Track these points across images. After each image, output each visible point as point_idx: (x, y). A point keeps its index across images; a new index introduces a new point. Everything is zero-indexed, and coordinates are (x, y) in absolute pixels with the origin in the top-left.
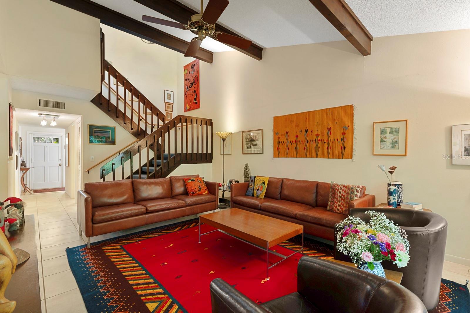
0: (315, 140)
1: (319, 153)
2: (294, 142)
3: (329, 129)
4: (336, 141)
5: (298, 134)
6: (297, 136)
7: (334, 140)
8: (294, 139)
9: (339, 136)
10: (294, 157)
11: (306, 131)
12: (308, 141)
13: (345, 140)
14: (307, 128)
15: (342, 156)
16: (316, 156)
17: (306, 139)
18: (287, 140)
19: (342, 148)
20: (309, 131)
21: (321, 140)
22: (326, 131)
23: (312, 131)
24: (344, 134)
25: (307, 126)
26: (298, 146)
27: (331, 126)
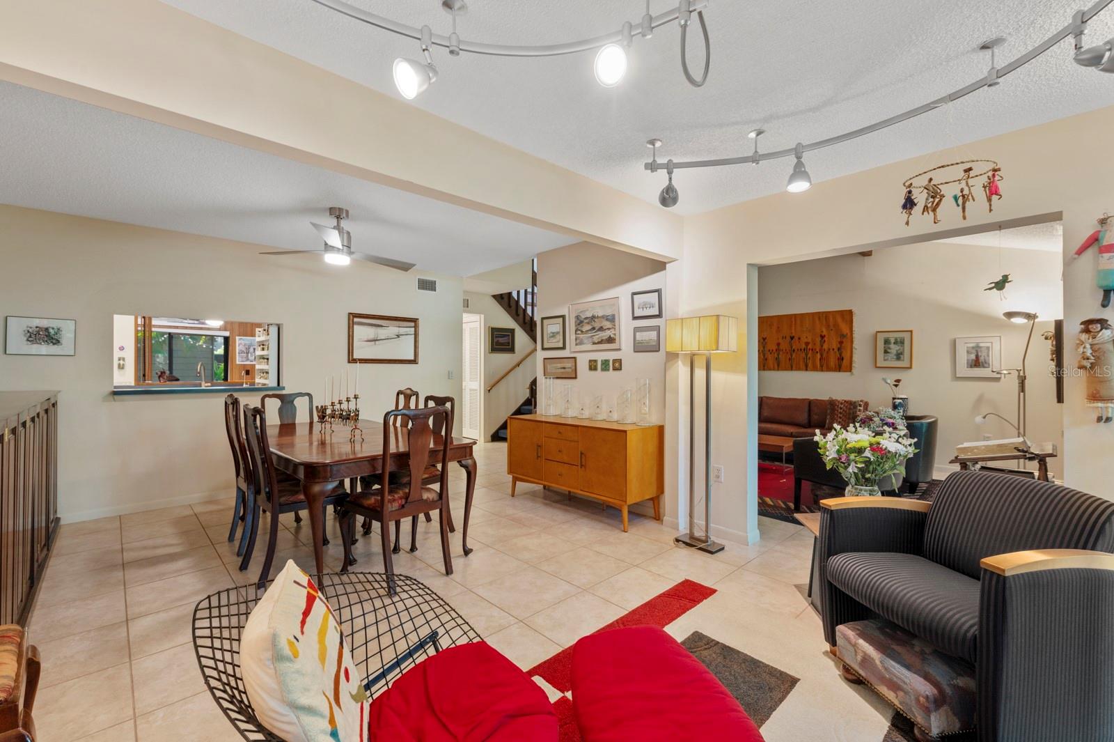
0: (804, 350)
1: (810, 365)
2: (774, 351)
3: (822, 337)
4: (831, 350)
5: (781, 341)
6: (778, 344)
7: (829, 349)
8: (774, 347)
9: (835, 345)
10: (774, 370)
11: (792, 338)
12: (794, 350)
13: (843, 350)
14: (793, 335)
15: (839, 368)
16: (804, 368)
17: (792, 347)
18: (764, 348)
19: (838, 359)
20: (796, 338)
21: (812, 350)
22: (818, 339)
23: (799, 339)
24: (841, 343)
25: (793, 331)
26: (780, 356)
27: (825, 333)
